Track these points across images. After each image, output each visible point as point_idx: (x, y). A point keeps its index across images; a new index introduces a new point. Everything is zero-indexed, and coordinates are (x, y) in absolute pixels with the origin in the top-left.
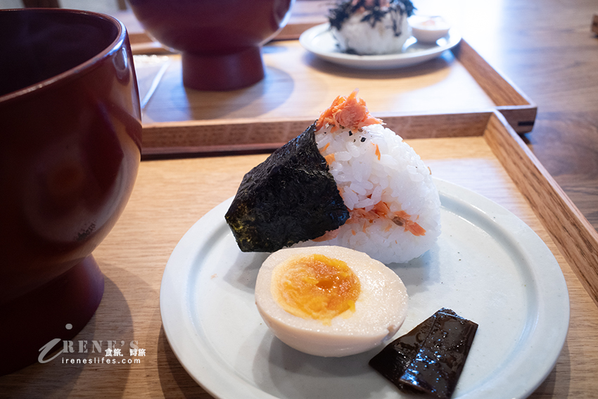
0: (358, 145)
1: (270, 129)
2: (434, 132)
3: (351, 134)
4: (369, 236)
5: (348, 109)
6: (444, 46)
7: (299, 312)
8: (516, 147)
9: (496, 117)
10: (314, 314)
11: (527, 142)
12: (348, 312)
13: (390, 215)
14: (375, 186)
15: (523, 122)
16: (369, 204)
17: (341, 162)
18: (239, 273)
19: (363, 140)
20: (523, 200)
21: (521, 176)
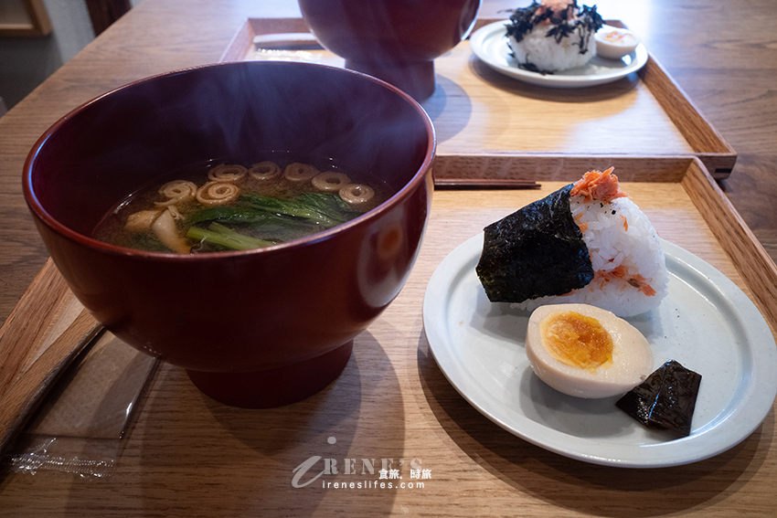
0: (608, 217)
1: (467, 163)
2: (633, 176)
3: (602, 206)
4: (605, 294)
5: (602, 184)
6: (631, 67)
7: (569, 362)
8: (719, 202)
9: (696, 164)
10: (582, 364)
11: (723, 189)
12: (607, 363)
13: (628, 278)
14: (619, 252)
15: (721, 169)
16: (612, 267)
17: (592, 231)
18: (483, 320)
19: (614, 212)
20: (725, 256)
21: (723, 232)
